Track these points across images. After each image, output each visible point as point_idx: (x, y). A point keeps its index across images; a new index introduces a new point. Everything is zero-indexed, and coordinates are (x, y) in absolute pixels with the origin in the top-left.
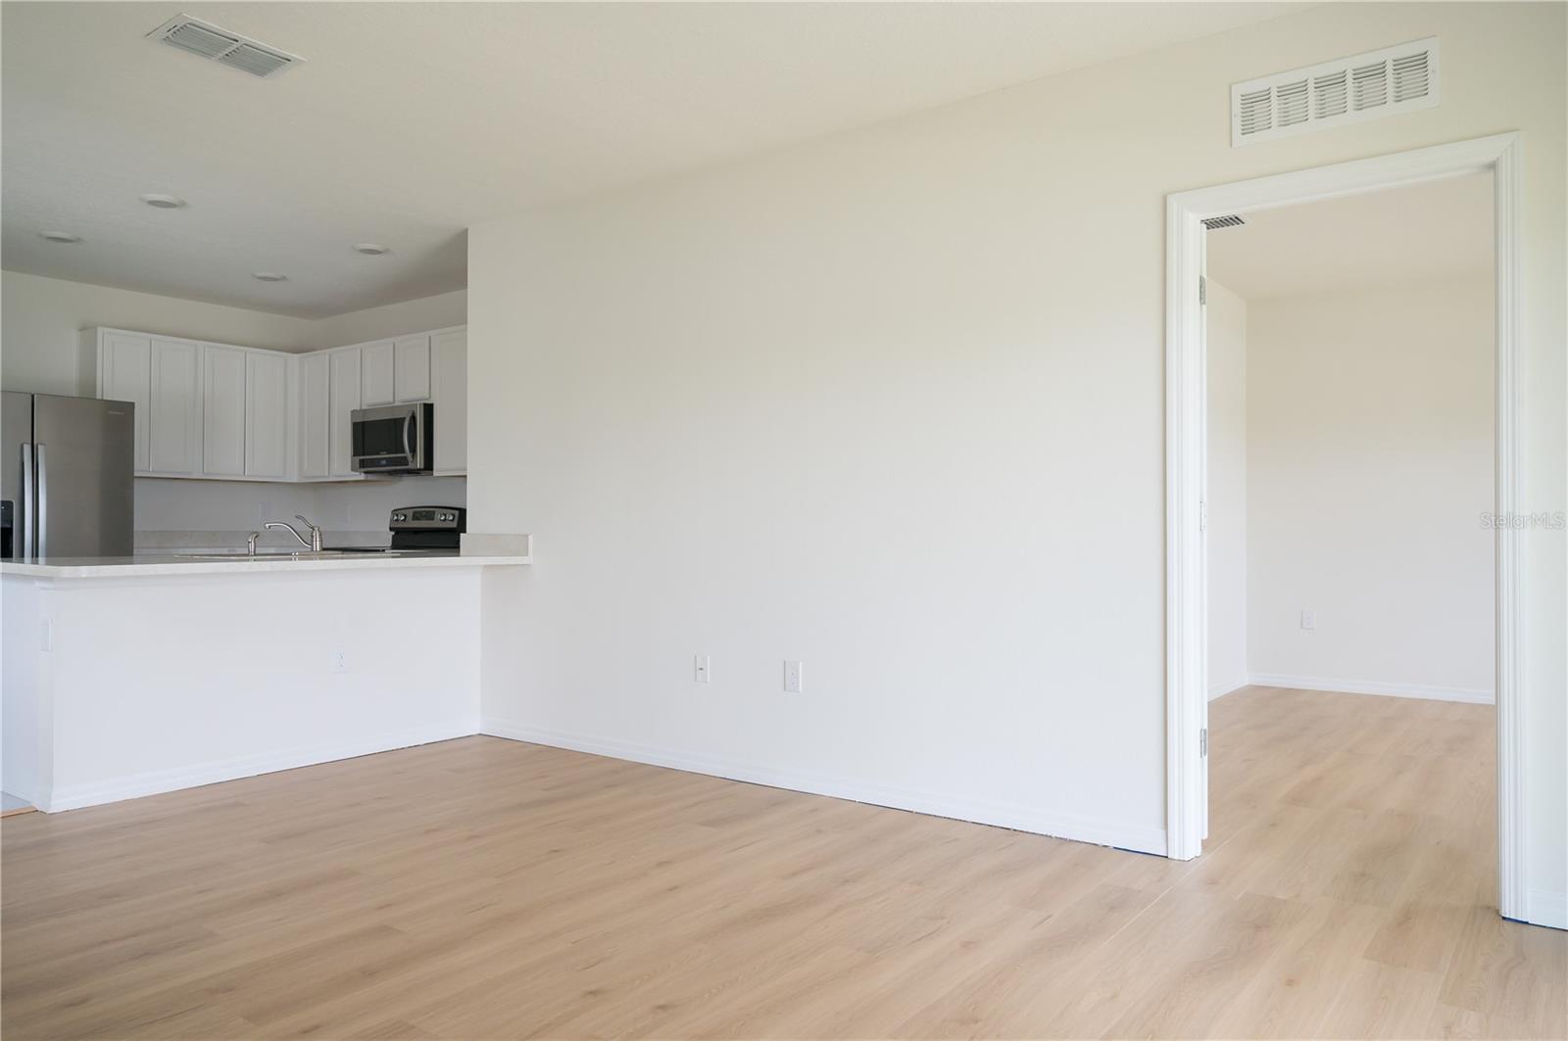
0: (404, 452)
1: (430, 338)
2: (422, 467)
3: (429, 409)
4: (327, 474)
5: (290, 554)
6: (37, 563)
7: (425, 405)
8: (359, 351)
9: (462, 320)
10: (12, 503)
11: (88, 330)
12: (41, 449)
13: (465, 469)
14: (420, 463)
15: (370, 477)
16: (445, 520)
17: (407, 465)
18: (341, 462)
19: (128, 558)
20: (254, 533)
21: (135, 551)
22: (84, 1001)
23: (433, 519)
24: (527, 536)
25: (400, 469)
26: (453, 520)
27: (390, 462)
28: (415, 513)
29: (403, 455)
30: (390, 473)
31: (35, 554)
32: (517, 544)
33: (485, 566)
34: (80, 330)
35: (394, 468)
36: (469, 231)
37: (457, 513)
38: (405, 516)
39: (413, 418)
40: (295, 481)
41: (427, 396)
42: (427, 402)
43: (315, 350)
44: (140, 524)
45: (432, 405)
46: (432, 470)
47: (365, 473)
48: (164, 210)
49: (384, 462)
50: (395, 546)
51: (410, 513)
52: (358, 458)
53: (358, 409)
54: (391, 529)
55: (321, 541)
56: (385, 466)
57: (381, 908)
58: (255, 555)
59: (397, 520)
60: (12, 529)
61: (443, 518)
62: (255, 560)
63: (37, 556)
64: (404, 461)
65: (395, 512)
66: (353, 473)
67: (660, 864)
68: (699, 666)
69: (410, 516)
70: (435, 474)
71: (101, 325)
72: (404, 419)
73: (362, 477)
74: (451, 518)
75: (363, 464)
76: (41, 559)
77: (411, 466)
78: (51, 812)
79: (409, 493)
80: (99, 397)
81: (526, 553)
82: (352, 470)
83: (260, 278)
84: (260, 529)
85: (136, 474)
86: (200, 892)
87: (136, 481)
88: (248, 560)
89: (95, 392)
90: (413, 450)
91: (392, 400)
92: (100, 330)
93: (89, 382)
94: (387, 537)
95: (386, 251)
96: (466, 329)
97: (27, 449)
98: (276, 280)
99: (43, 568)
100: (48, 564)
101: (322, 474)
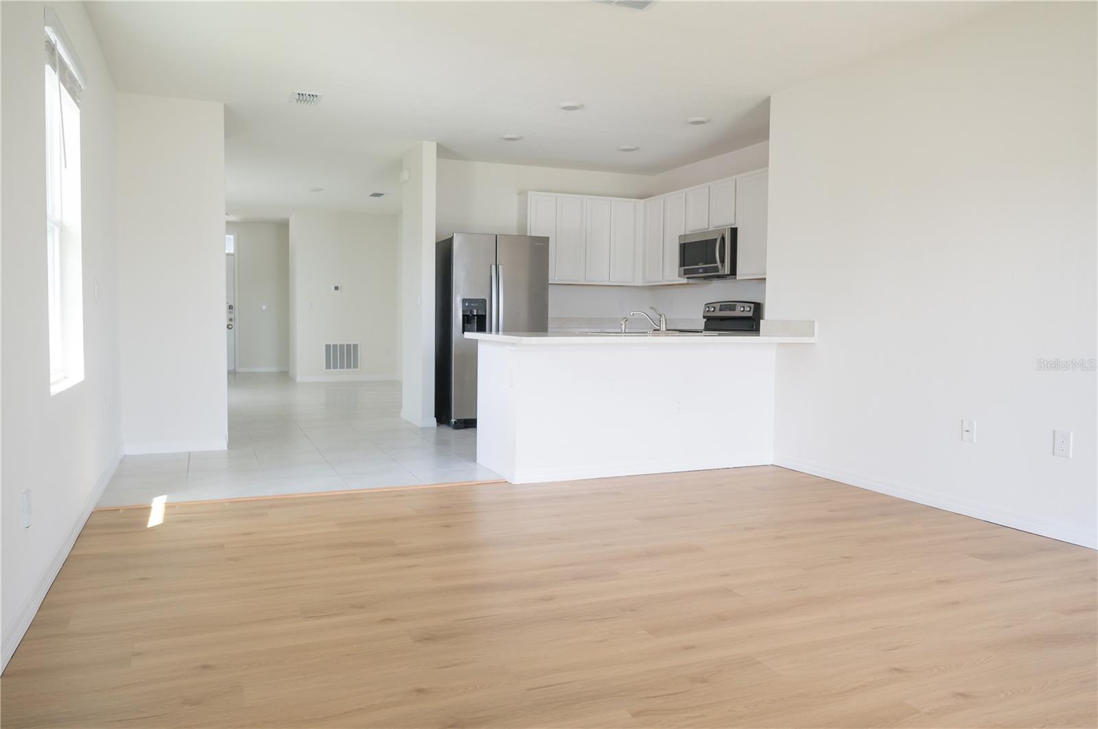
0: (716, 263)
1: (736, 180)
2: (729, 273)
3: (734, 231)
4: (661, 279)
5: (646, 333)
6: (498, 334)
7: (732, 228)
8: (684, 194)
9: (764, 163)
10: (485, 300)
11: (523, 194)
12: (500, 268)
13: (765, 274)
14: (727, 270)
15: (691, 281)
16: (743, 311)
17: (718, 272)
18: (671, 271)
19: (545, 333)
20: (624, 318)
21: (549, 330)
22: (551, 599)
23: (734, 310)
24: (814, 322)
25: (713, 275)
26: (750, 311)
27: (706, 270)
28: (721, 306)
29: (714, 265)
30: (705, 278)
31: (498, 330)
32: (807, 328)
33: (780, 344)
34: (519, 194)
35: (707, 274)
36: (771, 98)
37: (752, 305)
38: (714, 308)
39: (723, 239)
40: (640, 284)
41: (733, 222)
42: (733, 227)
43: (654, 196)
44: (552, 313)
45: (737, 228)
46: (736, 275)
47: (688, 278)
48: (572, 112)
49: (701, 271)
50: (707, 329)
51: (718, 306)
52: (683, 268)
53: (683, 234)
54: (704, 317)
55: (666, 324)
56: (701, 273)
57: (723, 576)
58: (625, 333)
59: (708, 311)
60: (485, 315)
61: (742, 309)
62: (625, 336)
63: (498, 331)
64: (716, 269)
65: (707, 305)
66: (679, 278)
67: (940, 582)
68: (966, 428)
69: (718, 308)
70: (738, 278)
71: (531, 190)
72: (716, 239)
73: (685, 281)
74: (748, 309)
75: (686, 272)
76: (500, 333)
77: (721, 273)
78: (514, 483)
79: (718, 292)
80: (528, 235)
81: (813, 335)
82: (679, 276)
83: (624, 150)
84: (628, 316)
85: (550, 282)
86: (605, 545)
87: (550, 287)
88: (621, 336)
89: (526, 232)
90: (723, 261)
91: (707, 227)
92: (530, 193)
93: (523, 226)
94: (701, 324)
95: (709, 121)
96: (768, 171)
97: (494, 267)
98: (633, 150)
99: (501, 337)
100: (503, 334)
101: (658, 279)
